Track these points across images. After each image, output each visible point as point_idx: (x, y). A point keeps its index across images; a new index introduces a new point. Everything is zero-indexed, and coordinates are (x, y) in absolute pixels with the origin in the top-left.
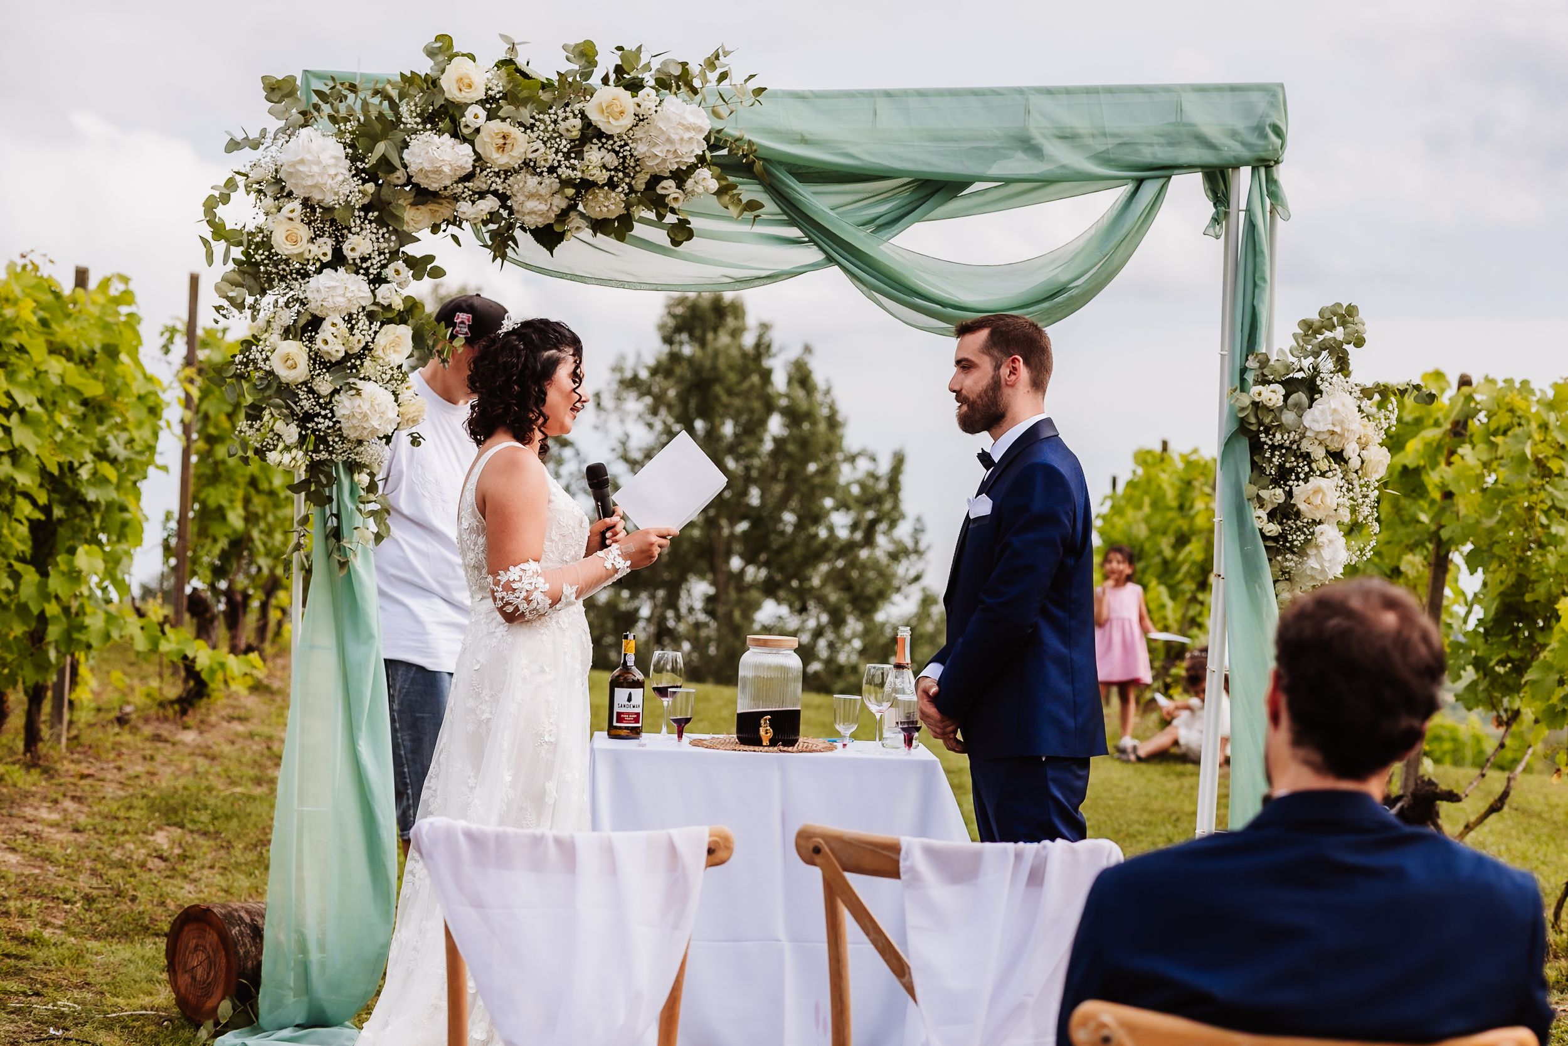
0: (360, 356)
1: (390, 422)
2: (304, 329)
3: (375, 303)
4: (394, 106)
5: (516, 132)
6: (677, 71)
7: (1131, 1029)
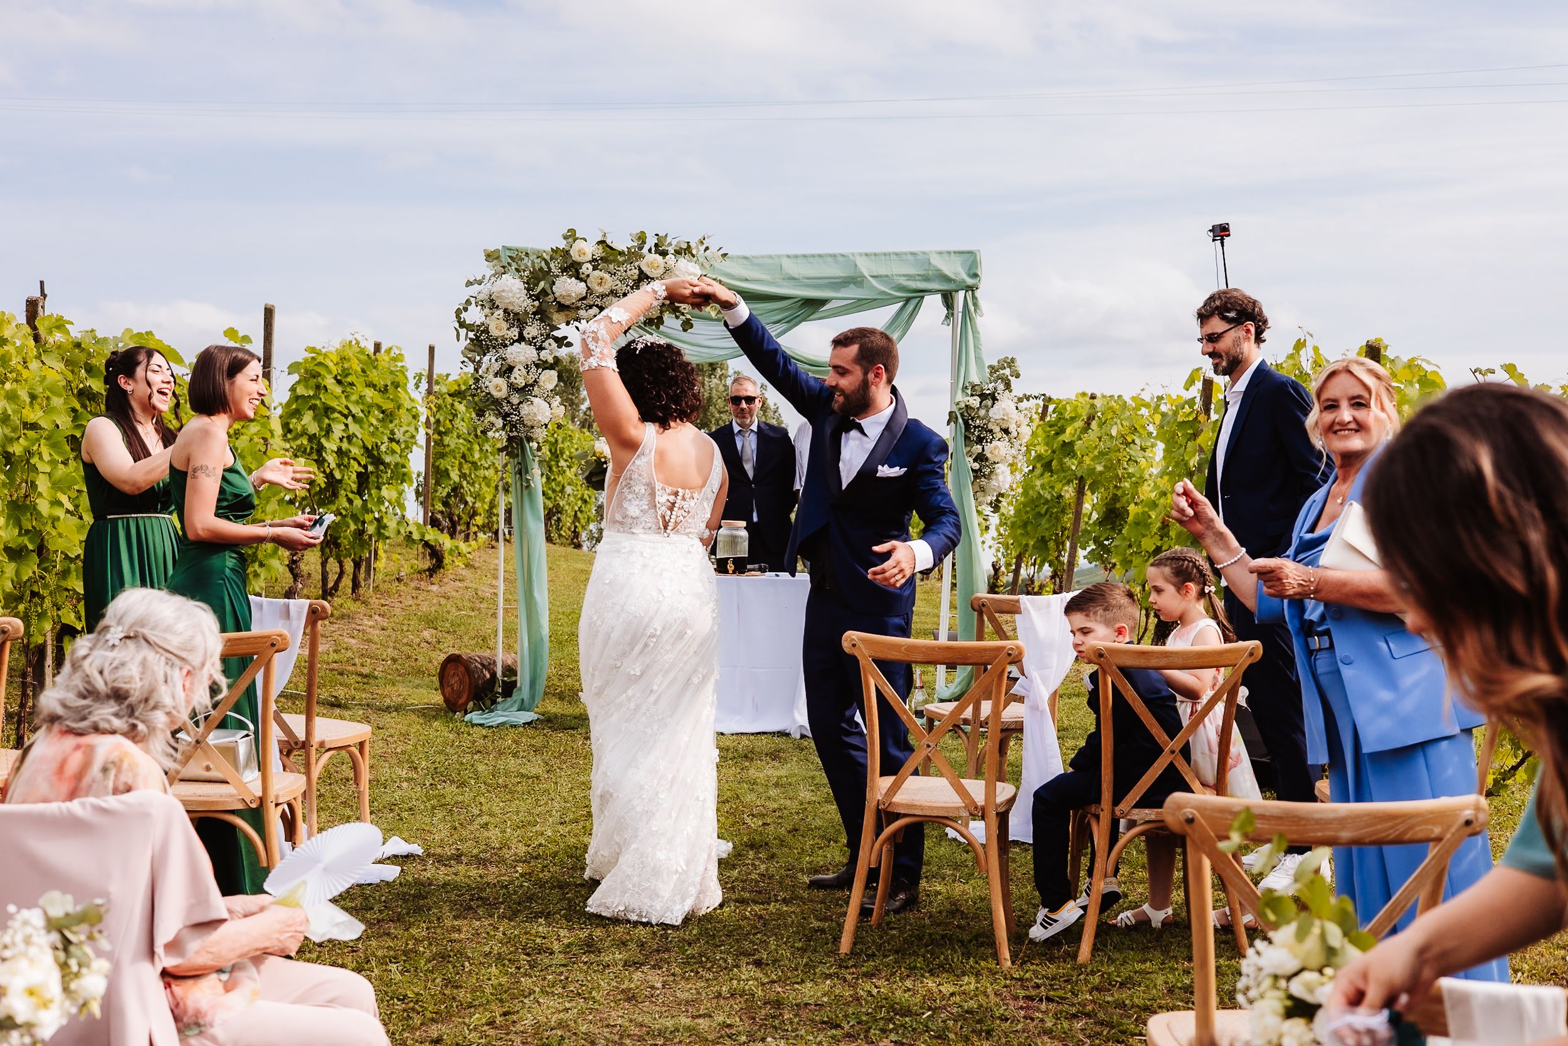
0: (532, 385)
1: (547, 417)
2: (505, 372)
3: (539, 360)
4: (547, 263)
5: (607, 276)
6: (685, 246)
7: (863, 640)
